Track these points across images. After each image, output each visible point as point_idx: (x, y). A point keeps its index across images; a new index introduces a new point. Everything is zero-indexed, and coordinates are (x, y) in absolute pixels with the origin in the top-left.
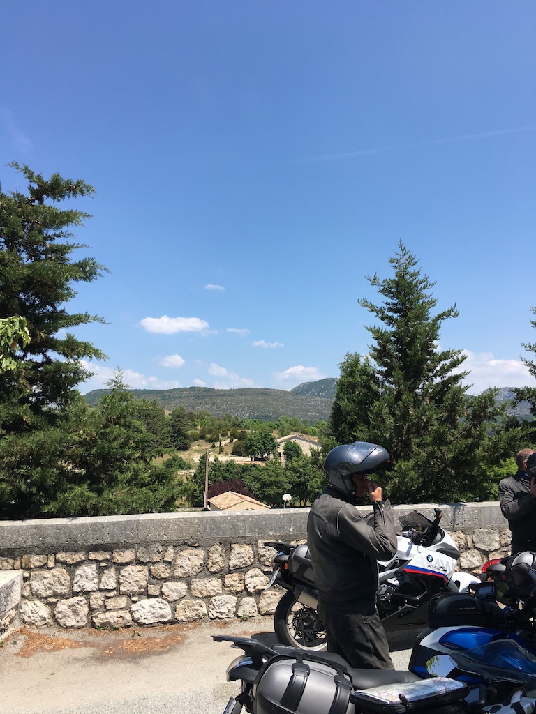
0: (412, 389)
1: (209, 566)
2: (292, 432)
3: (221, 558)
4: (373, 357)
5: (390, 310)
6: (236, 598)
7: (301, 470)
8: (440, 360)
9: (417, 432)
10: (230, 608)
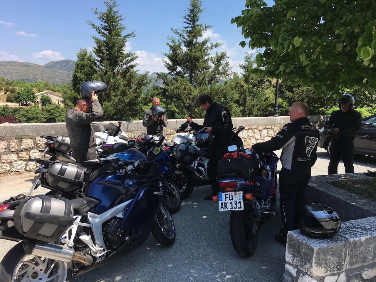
0: (113, 70)
1: (10, 149)
2: (46, 90)
3: (17, 145)
4: (94, 52)
5: (103, 28)
6: (25, 163)
7: (52, 111)
8: (126, 57)
9: (114, 90)
10: (22, 167)
